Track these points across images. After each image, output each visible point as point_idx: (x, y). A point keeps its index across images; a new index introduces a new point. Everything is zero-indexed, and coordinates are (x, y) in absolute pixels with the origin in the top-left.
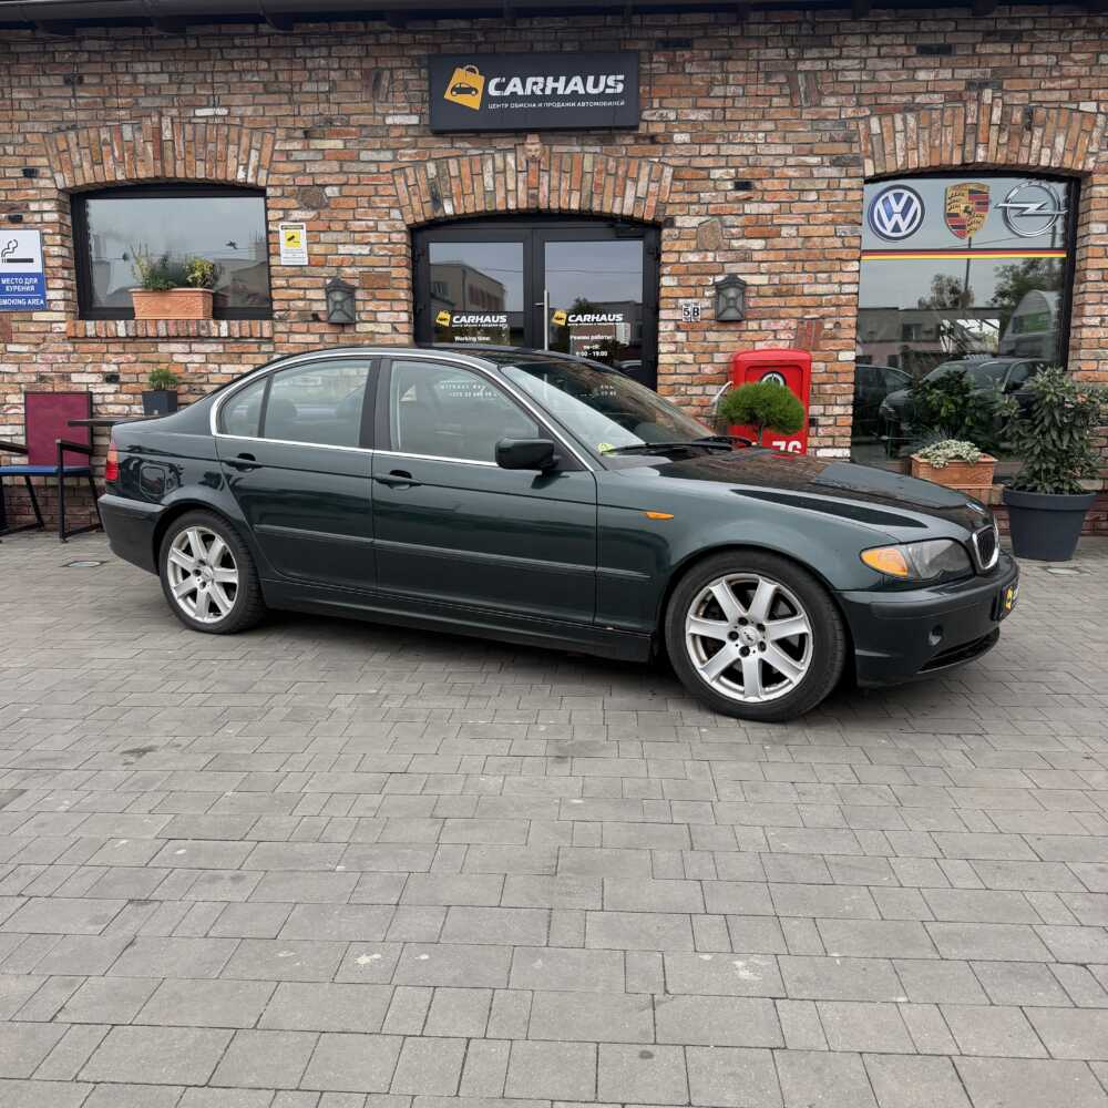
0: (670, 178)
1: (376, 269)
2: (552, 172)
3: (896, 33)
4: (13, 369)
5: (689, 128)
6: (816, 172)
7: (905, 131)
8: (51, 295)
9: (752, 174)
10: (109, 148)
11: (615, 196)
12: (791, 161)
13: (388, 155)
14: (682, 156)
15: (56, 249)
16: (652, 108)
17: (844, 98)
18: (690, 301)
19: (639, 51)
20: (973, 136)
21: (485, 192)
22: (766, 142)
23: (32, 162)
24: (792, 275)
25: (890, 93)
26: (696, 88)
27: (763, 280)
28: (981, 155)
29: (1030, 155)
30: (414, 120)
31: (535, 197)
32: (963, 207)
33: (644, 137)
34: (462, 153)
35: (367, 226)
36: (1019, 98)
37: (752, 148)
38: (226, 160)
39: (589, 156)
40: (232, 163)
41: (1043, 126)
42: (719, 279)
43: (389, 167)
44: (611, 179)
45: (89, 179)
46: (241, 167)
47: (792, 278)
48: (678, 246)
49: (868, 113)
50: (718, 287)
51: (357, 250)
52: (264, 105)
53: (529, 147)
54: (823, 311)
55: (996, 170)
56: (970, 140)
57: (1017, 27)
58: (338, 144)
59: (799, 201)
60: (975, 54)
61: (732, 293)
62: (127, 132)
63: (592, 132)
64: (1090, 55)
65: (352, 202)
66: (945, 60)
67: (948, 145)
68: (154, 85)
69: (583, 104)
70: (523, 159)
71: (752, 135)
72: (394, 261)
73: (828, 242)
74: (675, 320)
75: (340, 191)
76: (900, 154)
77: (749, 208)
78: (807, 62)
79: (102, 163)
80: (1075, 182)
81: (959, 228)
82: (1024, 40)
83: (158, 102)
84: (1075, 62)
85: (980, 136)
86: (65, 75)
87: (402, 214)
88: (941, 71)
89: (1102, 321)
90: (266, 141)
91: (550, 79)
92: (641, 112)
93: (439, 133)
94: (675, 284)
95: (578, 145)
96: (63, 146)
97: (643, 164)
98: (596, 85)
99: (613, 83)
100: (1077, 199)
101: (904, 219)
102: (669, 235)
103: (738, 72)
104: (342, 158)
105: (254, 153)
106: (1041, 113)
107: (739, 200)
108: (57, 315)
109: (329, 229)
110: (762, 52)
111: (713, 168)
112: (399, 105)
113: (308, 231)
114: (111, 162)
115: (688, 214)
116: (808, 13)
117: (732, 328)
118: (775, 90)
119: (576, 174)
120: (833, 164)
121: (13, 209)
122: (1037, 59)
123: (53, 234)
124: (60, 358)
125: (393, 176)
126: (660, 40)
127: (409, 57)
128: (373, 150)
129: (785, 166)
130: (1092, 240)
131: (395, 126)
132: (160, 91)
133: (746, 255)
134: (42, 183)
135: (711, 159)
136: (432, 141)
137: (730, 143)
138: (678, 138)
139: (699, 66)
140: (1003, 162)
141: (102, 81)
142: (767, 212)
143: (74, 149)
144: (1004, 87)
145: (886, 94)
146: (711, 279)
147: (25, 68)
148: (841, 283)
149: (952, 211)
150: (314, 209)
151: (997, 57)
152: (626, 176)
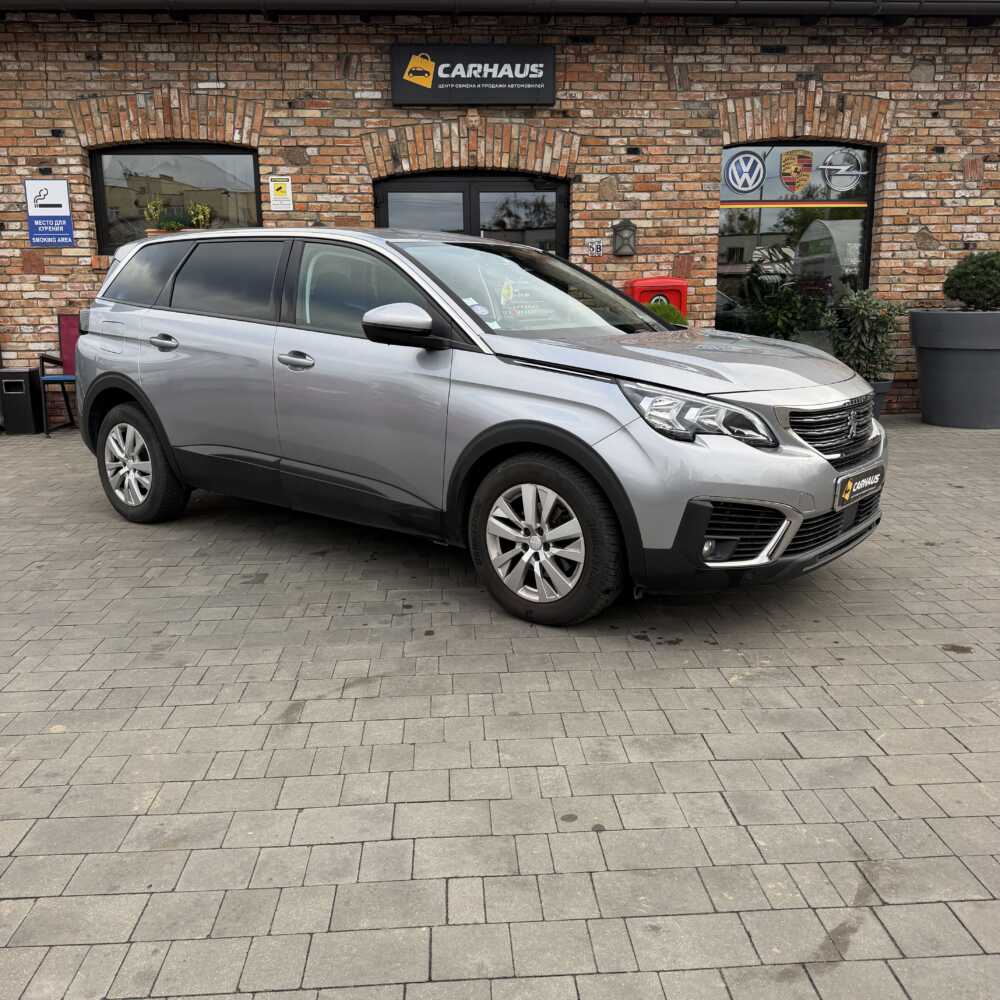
0: (577, 145)
1: (349, 214)
2: (489, 139)
3: (745, 36)
4: (46, 295)
5: (592, 105)
6: (687, 142)
7: (753, 110)
8: (77, 234)
9: (639, 142)
10: (125, 113)
11: (536, 158)
12: (669, 132)
13: (357, 123)
14: (587, 127)
15: (81, 196)
16: (563, 89)
17: (707, 85)
18: (594, 240)
19: (555, 44)
20: (802, 116)
21: (434, 152)
22: (650, 118)
23: (59, 124)
24: (671, 221)
25: (742, 82)
26: (596, 75)
27: (649, 224)
28: (808, 130)
29: (842, 129)
30: (378, 95)
31: (474, 158)
32: (793, 168)
33: (558, 112)
34: (416, 122)
35: (341, 179)
36: (834, 88)
37: (639, 122)
38: (224, 125)
39: (515, 125)
40: (229, 128)
41: (852, 108)
42: (616, 222)
43: (358, 132)
44: (533, 144)
45: (109, 139)
46: (237, 131)
47: (670, 222)
48: (585, 197)
49: (726, 96)
50: (616, 230)
51: (332, 198)
52: (255, 80)
53: (471, 118)
54: (693, 248)
55: (817, 141)
56: (800, 118)
57: (834, 34)
58: (316, 113)
59: (675, 163)
60: (802, 54)
61: (626, 234)
62: (141, 101)
63: (518, 107)
64: (884, 56)
65: (328, 160)
66: (782, 57)
67: (783, 121)
68: (163, 62)
69: (512, 86)
70: (464, 127)
71: (639, 112)
72: (362, 208)
73: (697, 195)
74: (583, 255)
75: (319, 151)
76: (749, 128)
77: (639, 168)
78: (681, 57)
79: (119, 126)
80: (873, 151)
81: (791, 184)
82: (839, 43)
83: (166, 76)
84: (875, 61)
85: (807, 116)
86: (86, 53)
87: (368, 168)
88: (779, 66)
89: (893, 255)
90: (257, 110)
91: (487, 66)
92: (556, 92)
93: (398, 106)
94: (582, 226)
95: (506, 117)
96: (85, 111)
97: (557, 133)
98: (522, 71)
99: (535, 70)
100: (875, 164)
101: (751, 176)
102: (578, 189)
103: (631, 63)
104: (319, 124)
105: (247, 119)
106: (849, 99)
107: (629, 162)
108: (83, 251)
109: (310, 182)
110: (648, 48)
111: (611, 137)
112: (366, 83)
113: (293, 183)
114: (127, 125)
115: (592, 173)
116: (681, 18)
117: (626, 261)
118: (656, 78)
119: (506, 139)
120: (701, 135)
121: (42, 163)
122: (849, 58)
123: (79, 184)
124: (86, 287)
125: (361, 139)
126: (570, 37)
127: (372, 44)
128: (346, 118)
129: (665, 136)
130: (887, 195)
131: (362, 99)
132: (168, 67)
133: (635, 206)
134: (68, 142)
135: (608, 130)
136: (392, 112)
137: (623, 118)
138: (584, 113)
139: (600, 58)
140: (823, 135)
141: (118, 57)
142: (653, 171)
143: (95, 114)
144: (824, 78)
145: (738, 82)
146: (610, 223)
147: (51, 46)
148: (706, 227)
149: (786, 172)
150: (297, 165)
151: (819, 56)
152: (544, 143)
